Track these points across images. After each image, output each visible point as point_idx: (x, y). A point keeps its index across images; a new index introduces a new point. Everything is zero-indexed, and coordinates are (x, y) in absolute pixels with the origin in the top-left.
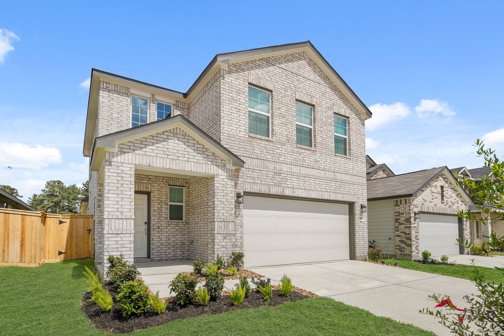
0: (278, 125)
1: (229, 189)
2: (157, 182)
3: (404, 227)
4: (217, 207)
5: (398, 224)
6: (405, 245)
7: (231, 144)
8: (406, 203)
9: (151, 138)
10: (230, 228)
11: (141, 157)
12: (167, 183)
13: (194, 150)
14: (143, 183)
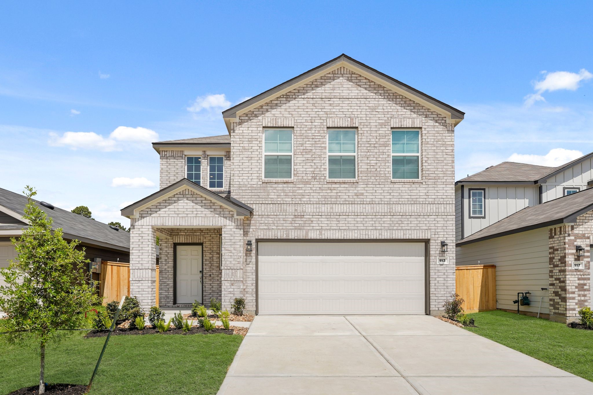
0: (300, 163)
1: (237, 238)
2: (209, 234)
3: (558, 271)
4: (225, 255)
5: (552, 266)
6: (559, 299)
7: (242, 194)
8: (561, 234)
9: (164, 202)
10: (238, 275)
11: (156, 218)
12: (218, 233)
13: (202, 206)
14: (196, 235)
